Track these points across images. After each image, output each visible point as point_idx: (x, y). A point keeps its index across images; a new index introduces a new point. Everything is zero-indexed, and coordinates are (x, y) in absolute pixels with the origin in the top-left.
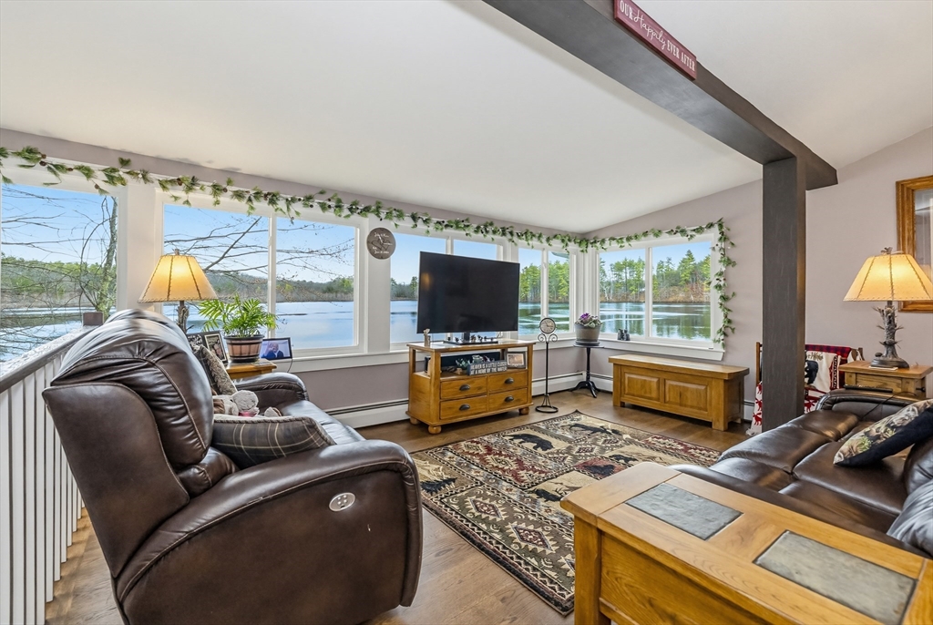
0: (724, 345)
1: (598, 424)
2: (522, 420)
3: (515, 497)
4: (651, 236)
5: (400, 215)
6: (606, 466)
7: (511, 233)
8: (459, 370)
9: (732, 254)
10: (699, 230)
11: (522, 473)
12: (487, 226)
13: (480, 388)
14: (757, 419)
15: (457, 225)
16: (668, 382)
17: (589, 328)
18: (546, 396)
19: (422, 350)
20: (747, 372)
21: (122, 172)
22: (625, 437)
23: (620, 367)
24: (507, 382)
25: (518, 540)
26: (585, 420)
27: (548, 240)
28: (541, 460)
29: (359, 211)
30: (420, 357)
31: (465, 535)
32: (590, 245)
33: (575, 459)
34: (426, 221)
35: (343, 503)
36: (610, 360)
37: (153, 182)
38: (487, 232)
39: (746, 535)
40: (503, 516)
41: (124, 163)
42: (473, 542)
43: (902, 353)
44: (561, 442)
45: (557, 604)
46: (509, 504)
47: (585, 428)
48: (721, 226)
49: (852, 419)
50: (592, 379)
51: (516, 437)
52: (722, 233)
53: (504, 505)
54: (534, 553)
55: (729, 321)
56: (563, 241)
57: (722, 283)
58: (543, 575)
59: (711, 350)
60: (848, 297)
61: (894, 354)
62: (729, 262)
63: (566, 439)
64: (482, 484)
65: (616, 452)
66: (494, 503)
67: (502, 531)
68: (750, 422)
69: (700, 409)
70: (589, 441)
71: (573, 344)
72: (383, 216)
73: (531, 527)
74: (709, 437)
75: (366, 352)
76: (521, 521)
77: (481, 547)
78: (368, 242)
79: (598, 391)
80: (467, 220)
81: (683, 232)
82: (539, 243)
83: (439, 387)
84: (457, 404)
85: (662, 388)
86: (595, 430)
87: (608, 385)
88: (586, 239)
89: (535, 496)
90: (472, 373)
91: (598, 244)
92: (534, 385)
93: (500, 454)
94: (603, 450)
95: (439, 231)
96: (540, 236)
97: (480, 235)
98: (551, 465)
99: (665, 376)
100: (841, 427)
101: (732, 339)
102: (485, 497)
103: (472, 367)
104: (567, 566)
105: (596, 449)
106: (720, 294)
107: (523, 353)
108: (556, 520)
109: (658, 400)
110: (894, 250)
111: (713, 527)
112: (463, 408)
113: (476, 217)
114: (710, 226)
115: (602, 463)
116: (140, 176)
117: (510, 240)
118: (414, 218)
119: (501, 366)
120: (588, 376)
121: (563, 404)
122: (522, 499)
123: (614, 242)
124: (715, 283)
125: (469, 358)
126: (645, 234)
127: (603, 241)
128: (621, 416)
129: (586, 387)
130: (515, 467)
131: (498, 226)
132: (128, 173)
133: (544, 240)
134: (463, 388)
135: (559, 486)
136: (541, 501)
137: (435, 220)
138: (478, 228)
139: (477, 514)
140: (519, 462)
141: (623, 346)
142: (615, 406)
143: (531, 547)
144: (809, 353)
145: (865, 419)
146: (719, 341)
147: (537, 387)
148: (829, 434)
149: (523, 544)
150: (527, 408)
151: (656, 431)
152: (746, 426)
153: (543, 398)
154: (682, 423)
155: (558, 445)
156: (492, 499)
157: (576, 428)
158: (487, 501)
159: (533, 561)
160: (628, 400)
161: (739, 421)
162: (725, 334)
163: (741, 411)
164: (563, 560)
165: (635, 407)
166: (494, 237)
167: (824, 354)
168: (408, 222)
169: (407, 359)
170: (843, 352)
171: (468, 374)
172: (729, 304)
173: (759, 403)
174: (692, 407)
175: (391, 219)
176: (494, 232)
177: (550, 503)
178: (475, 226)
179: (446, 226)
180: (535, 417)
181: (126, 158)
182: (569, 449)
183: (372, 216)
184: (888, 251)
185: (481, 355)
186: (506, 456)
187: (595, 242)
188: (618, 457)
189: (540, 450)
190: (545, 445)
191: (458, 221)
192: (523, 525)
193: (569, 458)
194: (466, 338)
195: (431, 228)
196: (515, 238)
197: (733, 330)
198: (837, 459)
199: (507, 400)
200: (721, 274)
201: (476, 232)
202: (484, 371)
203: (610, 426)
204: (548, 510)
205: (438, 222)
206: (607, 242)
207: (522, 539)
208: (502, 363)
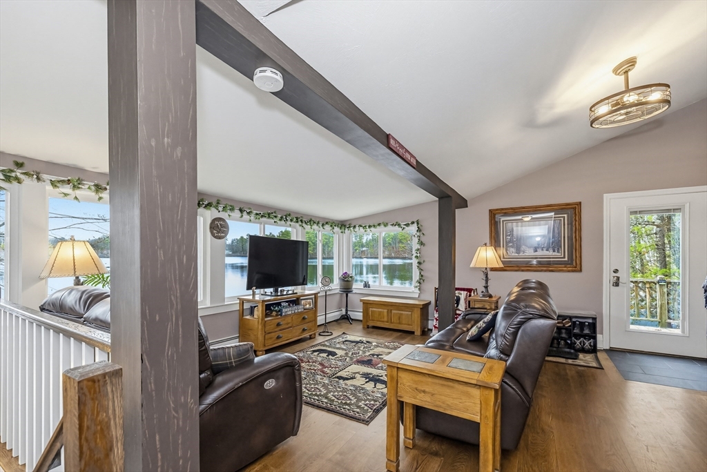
0: (419, 289)
1: (358, 339)
2: (313, 342)
3: (327, 382)
4: (382, 226)
5: (232, 209)
6: (368, 360)
7: (301, 221)
8: (274, 313)
9: (423, 239)
10: (407, 225)
11: (326, 370)
12: (286, 216)
13: (288, 324)
14: (435, 327)
15: (269, 216)
16: (393, 312)
17: (348, 281)
18: (326, 324)
19: (248, 301)
20: (430, 303)
21: (18, 173)
22: (374, 344)
23: (367, 305)
24: (304, 318)
25: (336, 400)
26: (350, 338)
27: (323, 225)
28: (333, 362)
29: (204, 206)
30: (246, 306)
31: (308, 403)
32: (347, 229)
33: (351, 359)
34: (249, 213)
35: (270, 384)
36: (361, 300)
37: (44, 181)
38: (287, 220)
39: (443, 361)
40: (324, 391)
41: (19, 165)
42: (314, 405)
43: (491, 291)
44: (341, 351)
45: (363, 421)
46: (324, 385)
47: (352, 342)
48: (418, 223)
49: (472, 322)
50: (349, 313)
51: (314, 351)
52: (418, 227)
53: (322, 386)
54: (346, 404)
55: (422, 276)
56: (331, 226)
57: (418, 255)
58: (353, 411)
59: (413, 292)
60: (472, 265)
61: (487, 291)
62: (422, 243)
63: (343, 349)
64: (305, 379)
65: (371, 352)
66: (316, 386)
67: (326, 398)
68: (431, 330)
69: (409, 325)
70: (356, 348)
71: (338, 291)
72: (220, 209)
73: (341, 394)
74: (413, 339)
75: (209, 305)
76: (334, 392)
77: (319, 407)
78: (211, 228)
79: (352, 320)
80: (275, 212)
81: (399, 225)
82: (318, 227)
83: (265, 324)
84: (274, 335)
85: (390, 314)
86: (357, 342)
87: (359, 316)
88: (343, 225)
89: (337, 380)
90: (284, 314)
91: (352, 228)
92: (318, 318)
93: (309, 362)
94: (364, 352)
95: (257, 220)
96: (318, 223)
97: (283, 222)
98: (340, 363)
99: (390, 308)
100: (469, 326)
101: (424, 286)
102: (311, 384)
103: (284, 310)
104: (363, 406)
105: (361, 352)
106: (417, 261)
107: (312, 299)
108: (352, 388)
109: (387, 322)
110: (488, 244)
111: (434, 359)
112: (278, 338)
113: (281, 210)
114: (413, 223)
115: (366, 359)
116: (35, 176)
117: (300, 225)
118: (241, 211)
119: (300, 309)
120: (347, 310)
121: (334, 330)
122: (331, 382)
123: (361, 228)
124: (415, 255)
125: (279, 304)
126: (379, 225)
127: (355, 227)
128: (369, 333)
129: (346, 318)
130: (320, 367)
131: (293, 216)
132: (22, 173)
133: (320, 225)
134: (278, 325)
135: (348, 373)
136: (341, 381)
137: (255, 212)
138: (282, 217)
139: (310, 393)
140: (321, 364)
141: (366, 291)
142: (364, 328)
143: (344, 402)
144: (456, 292)
145: (477, 321)
146: (417, 287)
147: (321, 320)
148: (465, 329)
149: (340, 401)
150: (315, 334)
151: (388, 339)
152: (429, 332)
153: (323, 327)
154: (400, 334)
155: (340, 353)
156: (315, 385)
157: (347, 343)
158: (313, 386)
159: (347, 407)
160: (371, 324)
161: (426, 330)
162: (420, 283)
163: (427, 323)
164: (360, 404)
165: (374, 327)
166: (292, 223)
167: (462, 292)
168: (237, 213)
169: (237, 308)
170: (469, 290)
171: (281, 315)
172: (422, 267)
173: (437, 320)
174: (405, 324)
175: (226, 212)
176: (291, 220)
177: (346, 381)
178: (280, 216)
179: (262, 216)
180: (320, 339)
181: (20, 161)
182: (347, 354)
183: (213, 209)
184: (486, 244)
185: (287, 302)
186: (313, 362)
187: (350, 227)
188: (373, 355)
189: (330, 357)
190: (334, 354)
191: (269, 213)
192: (336, 393)
193: (348, 359)
194: (276, 291)
195: (252, 218)
196: (304, 225)
197: (423, 281)
198: (467, 338)
199: (304, 330)
200: (418, 250)
201: (280, 220)
202: (290, 312)
203: (364, 339)
204: (346, 385)
205: (257, 214)
206: (357, 228)
207: (338, 399)
208: (301, 307)
